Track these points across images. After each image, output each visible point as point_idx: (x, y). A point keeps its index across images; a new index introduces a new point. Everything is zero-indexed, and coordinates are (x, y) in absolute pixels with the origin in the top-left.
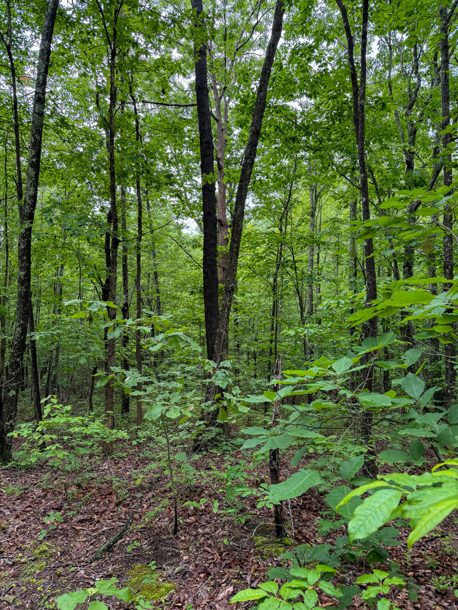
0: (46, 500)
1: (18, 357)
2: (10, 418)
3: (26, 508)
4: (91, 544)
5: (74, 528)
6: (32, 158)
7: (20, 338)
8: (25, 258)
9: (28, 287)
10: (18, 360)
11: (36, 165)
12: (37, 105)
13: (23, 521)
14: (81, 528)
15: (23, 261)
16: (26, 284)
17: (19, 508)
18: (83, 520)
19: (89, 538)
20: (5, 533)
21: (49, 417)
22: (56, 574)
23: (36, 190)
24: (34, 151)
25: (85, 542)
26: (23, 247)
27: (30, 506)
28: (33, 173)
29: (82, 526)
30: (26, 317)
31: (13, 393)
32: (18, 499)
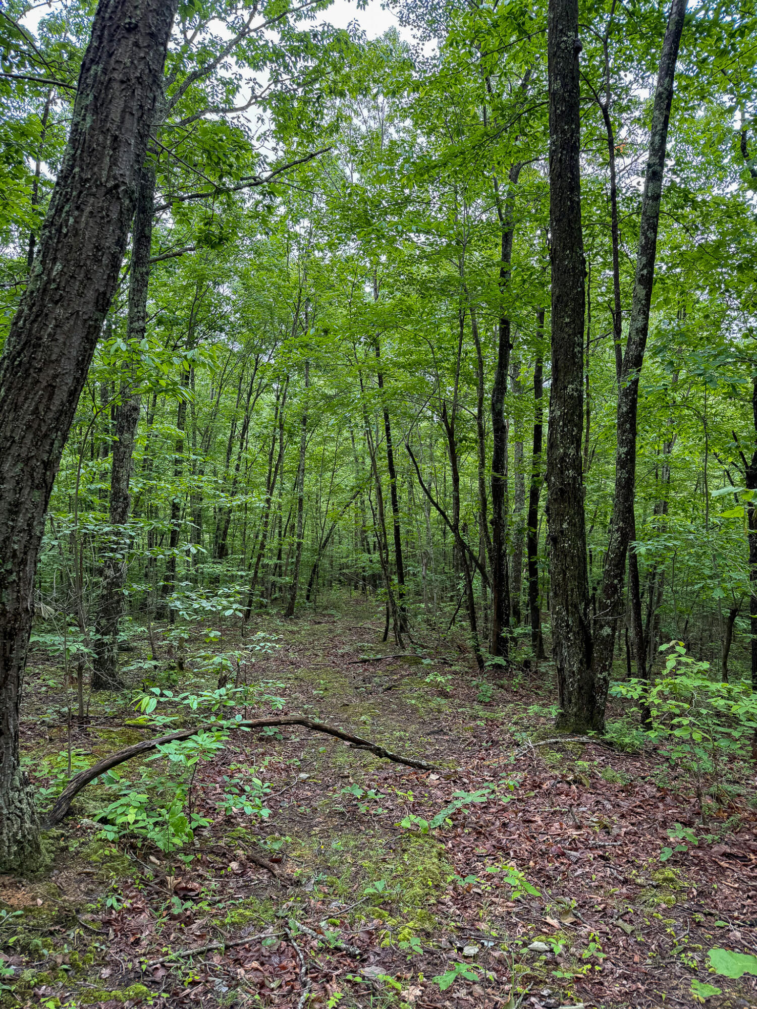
0: (665, 805)
1: (615, 577)
2: (604, 669)
3: (635, 807)
4: (749, 897)
5: (715, 862)
6: (642, 270)
7: (619, 548)
8: (628, 426)
9: (631, 472)
10: (616, 581)
11: (647, 280)
12: (651, 184)
13: (633, 824)
14: (727, 865)
15: (624, 432)
16: (629, 465)
17: (625, 805)
18: (731, 854)
19: (743, 886)
20: (608, 833)
21: (673, 674)
22: (694, 920)
23: (647, 318)
24: (644, 259)
25: (737, 889)
26: (625, 409)
27: (640, 807)
28: (642, 293)
29: (730, 864)
30: (627, 518)
31: (607, 631)
32: (623, 791)
